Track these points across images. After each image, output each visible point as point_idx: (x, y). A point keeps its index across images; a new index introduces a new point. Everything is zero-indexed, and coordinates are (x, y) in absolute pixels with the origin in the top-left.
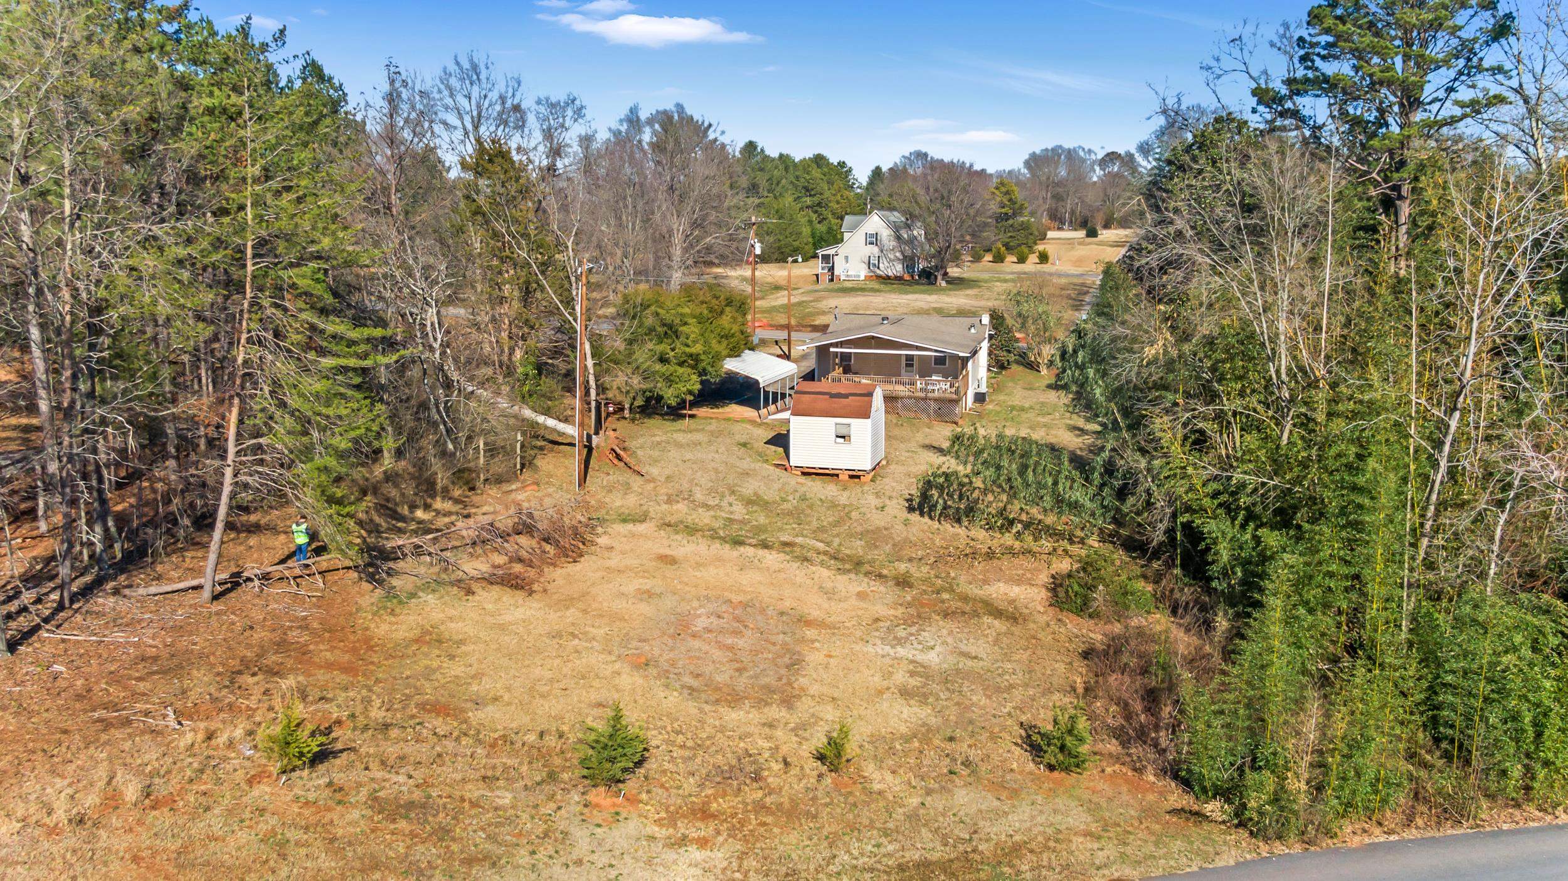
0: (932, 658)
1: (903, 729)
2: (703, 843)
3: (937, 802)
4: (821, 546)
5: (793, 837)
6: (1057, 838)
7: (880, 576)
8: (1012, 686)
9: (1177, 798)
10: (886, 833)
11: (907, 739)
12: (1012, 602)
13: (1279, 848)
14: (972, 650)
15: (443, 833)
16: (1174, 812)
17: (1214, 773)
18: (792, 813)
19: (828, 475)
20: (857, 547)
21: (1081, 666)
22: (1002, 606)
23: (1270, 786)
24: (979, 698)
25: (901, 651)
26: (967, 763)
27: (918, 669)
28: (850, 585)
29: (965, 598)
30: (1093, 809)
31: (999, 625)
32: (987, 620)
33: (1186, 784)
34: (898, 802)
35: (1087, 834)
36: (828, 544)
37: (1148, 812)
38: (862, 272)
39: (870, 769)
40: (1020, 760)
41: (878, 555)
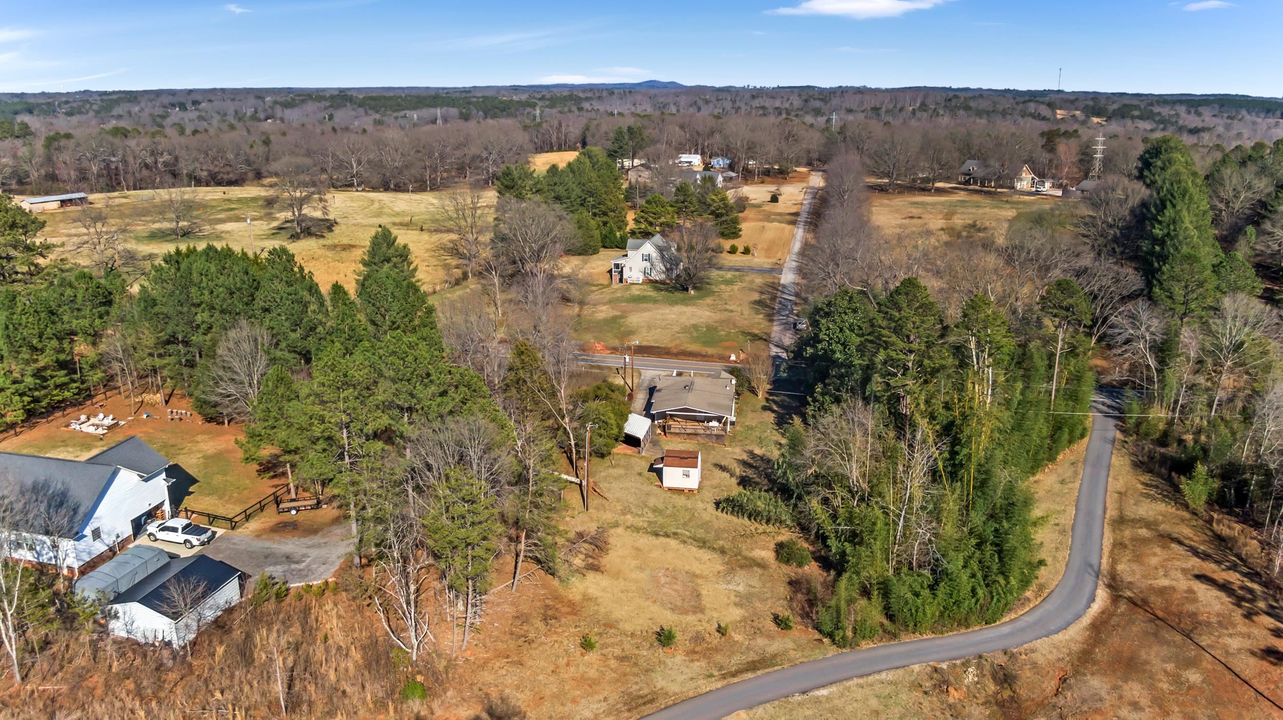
0: (740, 588)
1: (738, 619)
2: (698, 660)
3: (753, 643)
4: (687, 533)
5: (719, 657)
6: (786, 651)
7: (714, 549)
8: (767, 598)
9: (818, 636)
10: (742, 653)
11: (740, 622)
12: (763, 559)
13: (844, 650)
14: (752, 584)
15: (636, 664)
16: (816, 640)
17: (827, 628)
18: (716, 650)
19: (679, 491)
20: (701, 533)
21: (788, 588)
22: (760, 561)
23: (841, 634)
24: (758, 604)
25: (731, 587)
26: (759, 629)
27: (738, 594)
28: (705, 555)
29: (746, 558)
30: (794, 642)
31: (760, 571)
32: (755, 568)
33: (820, 631)
34: (742, 644)
35: (794, 650)
36: (690, 532)
37: (809, 641)
38: (641, 277)
39: (733, 634)
40: (773, 627)
41: (710, 536)
